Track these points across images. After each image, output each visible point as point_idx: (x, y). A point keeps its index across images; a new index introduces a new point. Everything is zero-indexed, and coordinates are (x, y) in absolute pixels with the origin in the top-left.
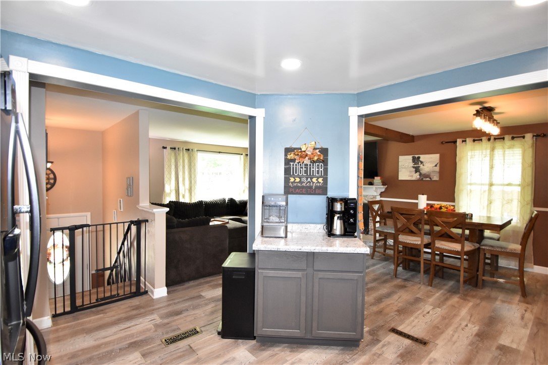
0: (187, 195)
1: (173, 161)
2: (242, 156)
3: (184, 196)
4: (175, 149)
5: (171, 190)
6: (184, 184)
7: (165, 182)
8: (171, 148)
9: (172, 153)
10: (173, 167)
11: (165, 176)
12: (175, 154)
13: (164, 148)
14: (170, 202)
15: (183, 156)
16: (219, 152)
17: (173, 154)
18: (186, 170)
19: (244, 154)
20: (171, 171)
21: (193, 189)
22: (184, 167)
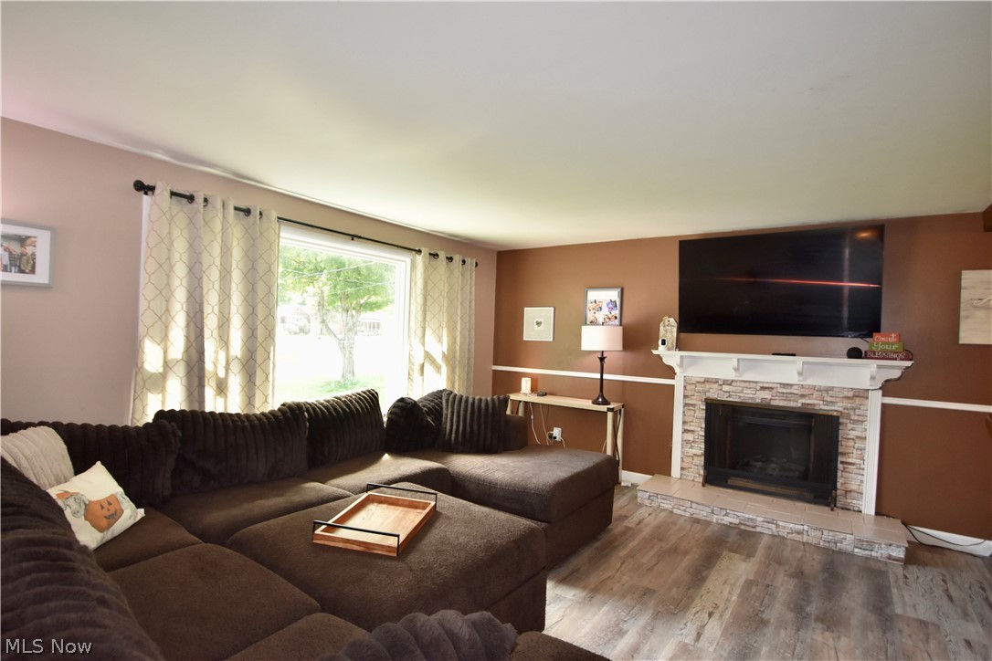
0: (235, 383)
1: (180, 246)
2: (419, 258)
3: (222, 388)
4: (191, 198)
5: (166, 363)
6: (224, 341)
7: (142, 330)
8: (173, 194)
9: (179, 209)
10: (180, 271)
11: (143, 305)
12: (191, 221)
13: (142, 187)
14: (160, 415)
15: (224, 231)
16: (353, 237)
17: (181, 220)
18: (234, 287)
19: (425, 251)
20: (168, 284)
21: (259, 359)
22: (225, 274)
